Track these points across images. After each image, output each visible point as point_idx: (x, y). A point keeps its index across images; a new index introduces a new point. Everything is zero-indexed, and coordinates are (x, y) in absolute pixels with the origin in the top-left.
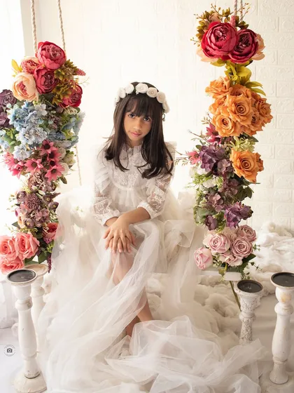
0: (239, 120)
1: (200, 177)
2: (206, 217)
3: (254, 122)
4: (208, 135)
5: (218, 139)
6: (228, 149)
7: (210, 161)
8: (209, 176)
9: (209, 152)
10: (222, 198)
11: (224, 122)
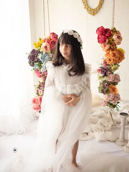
0: (115, 59)
1: (100, 77)
2: (102, 90)
3: (119, 59)
4: (104, 63)
5: (107, 65)
6: (110, 68)
7: (104, 71)
8: (103, 77)
9: (103, 68)
10: (108, 84)
11: (110, 60)
